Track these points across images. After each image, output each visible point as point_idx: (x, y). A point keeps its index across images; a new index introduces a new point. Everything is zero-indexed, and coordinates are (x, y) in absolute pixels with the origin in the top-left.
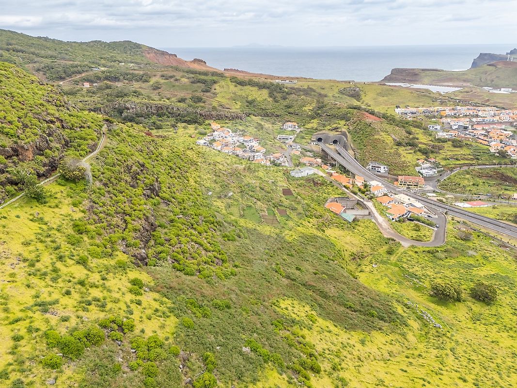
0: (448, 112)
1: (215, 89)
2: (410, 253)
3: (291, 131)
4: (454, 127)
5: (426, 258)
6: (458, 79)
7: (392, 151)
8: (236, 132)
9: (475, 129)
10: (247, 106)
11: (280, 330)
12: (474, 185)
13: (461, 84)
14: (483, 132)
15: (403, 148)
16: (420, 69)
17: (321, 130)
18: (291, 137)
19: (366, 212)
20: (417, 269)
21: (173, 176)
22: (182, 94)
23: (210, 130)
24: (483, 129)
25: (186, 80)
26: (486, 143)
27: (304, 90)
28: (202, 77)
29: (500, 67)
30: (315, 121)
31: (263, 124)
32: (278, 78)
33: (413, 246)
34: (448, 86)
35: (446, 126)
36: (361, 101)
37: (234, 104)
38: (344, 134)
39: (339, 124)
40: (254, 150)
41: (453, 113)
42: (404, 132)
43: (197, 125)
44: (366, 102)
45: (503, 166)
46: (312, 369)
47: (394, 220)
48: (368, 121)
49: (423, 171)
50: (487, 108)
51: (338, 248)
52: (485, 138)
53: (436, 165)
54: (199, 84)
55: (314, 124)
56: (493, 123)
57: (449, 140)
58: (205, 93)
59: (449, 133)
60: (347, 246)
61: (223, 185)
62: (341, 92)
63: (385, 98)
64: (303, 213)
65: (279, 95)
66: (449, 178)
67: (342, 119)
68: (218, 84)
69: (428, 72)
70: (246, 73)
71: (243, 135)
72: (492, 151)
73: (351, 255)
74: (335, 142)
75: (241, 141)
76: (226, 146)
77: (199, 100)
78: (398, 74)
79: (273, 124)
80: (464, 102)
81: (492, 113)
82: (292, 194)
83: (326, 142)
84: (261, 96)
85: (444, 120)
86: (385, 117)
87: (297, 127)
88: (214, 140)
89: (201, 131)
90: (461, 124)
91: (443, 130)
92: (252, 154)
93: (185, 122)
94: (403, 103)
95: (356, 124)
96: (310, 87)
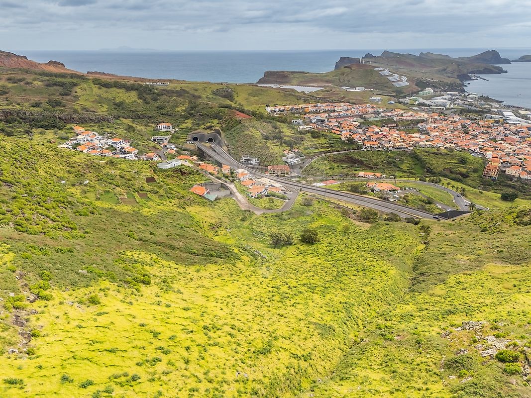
0: (310, 109)
1: (76, 92)
2: (261, 218)
3: (166, 131)
4: (313, 121)
5: (273, 221)
6: (322, 81)
7: (261, 144)
8: (103, 134)
9: (330, 122)
10: (115, 109)
11: (120, 264)
12: (330, 169)
13: (324, 84)
14: (336, 124)
15: (271, 141)
16: (290, 72)
17: (196, 129)
18: (166, 137)
19: (228, 192)
20: (264, 228)
21: (18, 166)
22: (35, 99)
23: (73, 134)
24: (336, 121)
25: (40, 83)
26: (338, 133)
27: (177, 92)
28: (60, 80)
29: (354, 68)
30: (189, 121)
31: (134, 126)
32: (149, 80)
33: (264, 213)
34: (314, 86)
35: (307, 120)
36: (234, 101)
37: (100, 106)
38: (218, 132)
39: (213, 123)
40: (125, 151)
41: (314, 109)
42: (270, 127)
43: (56, 129)
44: (239, 102)
45: (352, 151)
46: (144, 282)
47: (253, 197)
48: (238, 118)
49: (289, 160)
50: (342, 104)
51: (196, 220)
52: (338, 129)
53: (299, 155)
54: (55, 87)
55: (189, 123)
56: (347, 116)
57: (309, 132)
58: (64, 97)
59: (309, 126)
60: (206, 219)
61: (78, 175)
62: (213, 93)
63: (256, 98)
64: (165, 195)
65: (149, 97)
66: (311, 164)
67: (215, 118)
68: (79, 87)
69: (296, 74)
70: (113, 75)
71: (112, 138)
72: (343, 139)
73: (210, 226)
74: (210, 140)
75: (110, 143)
76: (93, 149)
77: (58, 104)
78: (270, 77)
79: (146, 126)
80: (324, 100)
81: (346, 108)
82: (155, 181)
83: (201, 141)
84: (131, 98)
85: (307, 116)
86: (254, 114)
87: (171, 127)
88: (79, 144)
89: (62, 136)
90: (319, 118)
91: (305, 124)
92: (123, 156)
93: (42, 127)
94: (272, 102)
95: (228, 122)
96: (183, 88)
